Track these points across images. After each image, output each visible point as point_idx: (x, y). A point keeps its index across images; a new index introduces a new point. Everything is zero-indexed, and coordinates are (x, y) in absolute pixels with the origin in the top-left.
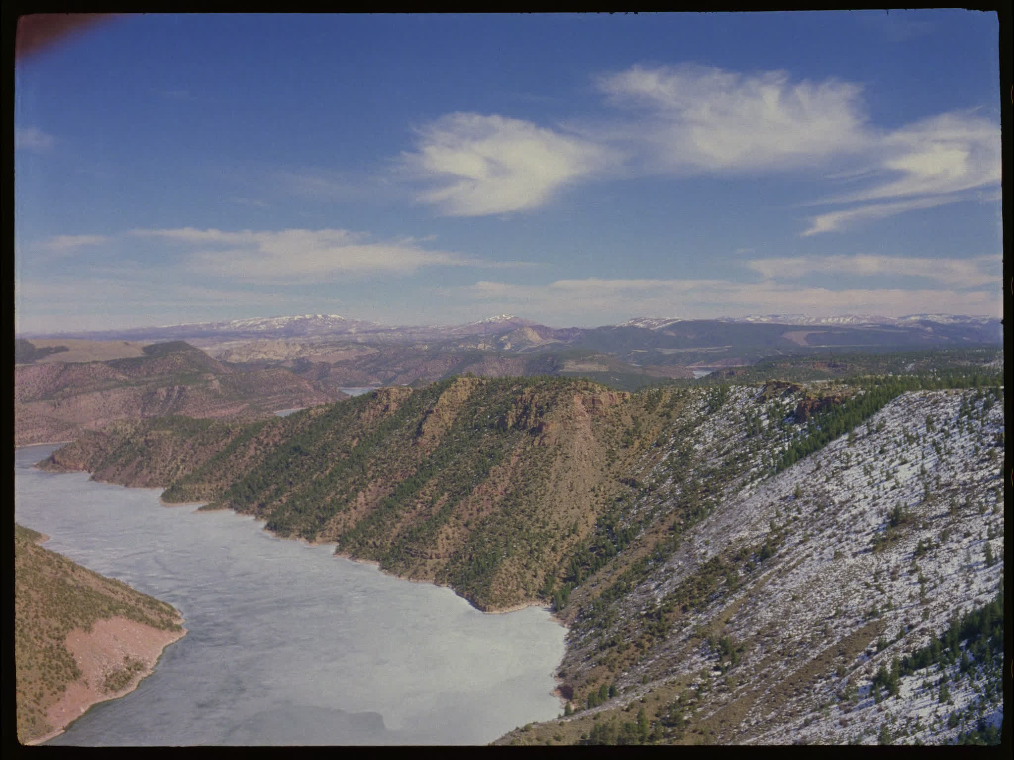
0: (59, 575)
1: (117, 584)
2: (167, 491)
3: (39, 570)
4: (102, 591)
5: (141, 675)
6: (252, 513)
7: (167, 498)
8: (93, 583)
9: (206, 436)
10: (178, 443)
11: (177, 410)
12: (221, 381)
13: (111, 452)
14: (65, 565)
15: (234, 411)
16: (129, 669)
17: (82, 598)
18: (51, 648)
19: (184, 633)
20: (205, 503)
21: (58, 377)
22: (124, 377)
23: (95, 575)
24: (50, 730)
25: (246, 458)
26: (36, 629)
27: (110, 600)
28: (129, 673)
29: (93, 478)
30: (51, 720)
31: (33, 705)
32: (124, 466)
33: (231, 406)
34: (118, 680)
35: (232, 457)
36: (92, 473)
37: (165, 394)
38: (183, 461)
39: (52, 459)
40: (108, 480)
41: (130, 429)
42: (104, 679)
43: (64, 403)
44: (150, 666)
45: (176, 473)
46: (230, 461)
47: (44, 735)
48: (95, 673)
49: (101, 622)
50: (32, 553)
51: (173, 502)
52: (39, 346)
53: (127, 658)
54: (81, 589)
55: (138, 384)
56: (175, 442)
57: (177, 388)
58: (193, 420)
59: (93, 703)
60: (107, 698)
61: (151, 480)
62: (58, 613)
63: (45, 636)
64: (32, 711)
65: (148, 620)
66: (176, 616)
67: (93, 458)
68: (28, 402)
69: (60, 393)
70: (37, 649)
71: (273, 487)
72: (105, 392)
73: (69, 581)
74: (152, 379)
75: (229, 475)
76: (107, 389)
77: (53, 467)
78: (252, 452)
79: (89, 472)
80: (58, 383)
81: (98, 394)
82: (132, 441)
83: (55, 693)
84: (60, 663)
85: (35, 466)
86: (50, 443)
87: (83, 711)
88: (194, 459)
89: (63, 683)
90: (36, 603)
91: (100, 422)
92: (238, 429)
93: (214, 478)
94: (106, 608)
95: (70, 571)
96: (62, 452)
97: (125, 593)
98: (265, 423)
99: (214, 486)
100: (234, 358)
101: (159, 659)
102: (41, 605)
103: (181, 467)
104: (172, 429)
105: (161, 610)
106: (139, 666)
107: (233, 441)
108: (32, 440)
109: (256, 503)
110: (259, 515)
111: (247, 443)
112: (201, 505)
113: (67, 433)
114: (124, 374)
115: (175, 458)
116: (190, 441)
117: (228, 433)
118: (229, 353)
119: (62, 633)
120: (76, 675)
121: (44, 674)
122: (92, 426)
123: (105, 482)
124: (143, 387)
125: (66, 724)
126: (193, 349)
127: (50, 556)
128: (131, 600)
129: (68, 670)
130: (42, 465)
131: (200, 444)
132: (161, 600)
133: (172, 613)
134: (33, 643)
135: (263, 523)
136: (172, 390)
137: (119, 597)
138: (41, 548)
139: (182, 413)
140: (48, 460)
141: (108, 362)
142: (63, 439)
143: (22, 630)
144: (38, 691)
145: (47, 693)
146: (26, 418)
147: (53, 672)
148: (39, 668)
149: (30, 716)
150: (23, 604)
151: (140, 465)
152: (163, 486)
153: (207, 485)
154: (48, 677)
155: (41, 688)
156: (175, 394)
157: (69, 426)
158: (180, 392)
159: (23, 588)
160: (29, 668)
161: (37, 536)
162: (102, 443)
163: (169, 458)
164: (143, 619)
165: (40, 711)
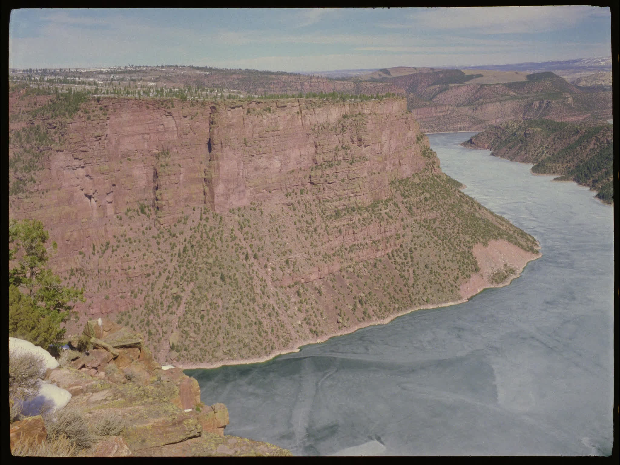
0: (472, 211)
1: (503, 219)
2: (536, 166)
3: (462, 206)
4: (495, 223)
5: (513, 277)
6: (588, 185)
7: (535, 170)
8: (490, 217)
9: (563, 133)
10: (545, 137)
11: (545, 115)
12: (574, 99)
13: (504, 139)
14: (475, 205)
15: (580, 118)
16: (507, 272)
17: (484, 226)
18: (465, 252)
19: (540, 255)
20: (559, 176)
21: (477, 92)
22: (514, 94)
23: (492, 213)
24: (460, 298)
25: (588, 150)
26: (458, 240)
27: (499, 229)
28: (506, 274)
29: (492, 154)
30: (461, 293)
31: (453, 282)
32: (510, 148)
33: (579, 115)
34: (499, 277)
35: (578, 148)
36: (492, 151)
37: (538, 105)
38: (547, 148)
39: (470, 141)
40: (501, 156)
41: (516, 126)
42: (492, 275)
43: (479, 108)
44: (518, 272)
45: (541, 155)
46: (577, 151)
47: (456, 300)
48: (487, 270)
49: (493, 241)
50: (458, 196)
51: (539, 173)
52: (467, 73)
53: (506, 265)
54: (484, 221)
55: (522, 98)
56: (543, 136)
57: (546, 101)
58: (555, 122)
59: (485, 287)
60: (492, 286)
61: (526, 158)
62: (469, 233)
63: (462, 245)
64: (452, 286)
65: (519, 244)
66: (536, 244)
67: (493, 142)
68: (459, 106)
69: (477, 102)
70: (457, 251)
71: (604, 170)
72: (503, 102)
73: (477, 215)
74: (531, 95)
75: (575, 160)
76: (504, 101)
77: (471, 146)
78: (592, 146)
80: (476, 96)
81: (498, 103)
82: (517, 133)
83: (465, 278)
84: (469, 262)
85: (461, 145)
86: (470, 131)
87: (479, 291)
88: (554, 147)
89: (469, 273)
90: (459, 225)
91: (498, 121)
92: (584, 131)
93: (565, 161)
94: (496, 234)
95: (477, 208)
96: (477, 137)
97: (507, 226)
98: (602, 128)
99: (565, 166)
100: (583, 84)
101: (524, 269)
102: (461, 226)
103: (545, 152)
104: (541, 128)
105: (528, 239)
106: (512, 271)
107: (580, 138)
108: (460, 129)
109: (591, 180)
110: (593, 187)
111: (589, 140)
112: (556, 177)
113: (479, 126)
114: (515, 92)
115: (542, 146)
116: (552, 136)
117: (577, 132)
118: (579, 80)
119: (471, 245)
120: (477, 270)
121: (460, 266)
122: (493, 123)
123: (499, 157)
124: (526, 100)
125: (469, 296)
126: (557, 77)
127: (468, 199)
128: (510, 231)
129: (473, 266)
130: (465, 144)
131: (558, 138)
132: (528, 233)
133: (534, 242)
134: (455, 248)
135: (595, 193)
136: (543, 103)
137: (504, 228)
138: (463, 193)
139: (547, 117)
140: (468, 142)
141: (505, 84)
142: (477, 130)
143: (450, 240)
144: (456, 275)
145: (461, 277)
146: (458, 116)
147: (465, 266)
148: (458, 263)
149: (451, 288)
150: (452, 225)
151: (520, 148)
152: (533, 163)
153: (561, 165)
154: (462, 268)
155: (458, 274)
156: (544, 105)
157: (481, 122)
158: (547, 105)
159: (452, 215)
160: (452, 261)
161: (460, 185)
162: (499, 133)
163: (538, 146)
164: (517, 244)
165: (456, 287)
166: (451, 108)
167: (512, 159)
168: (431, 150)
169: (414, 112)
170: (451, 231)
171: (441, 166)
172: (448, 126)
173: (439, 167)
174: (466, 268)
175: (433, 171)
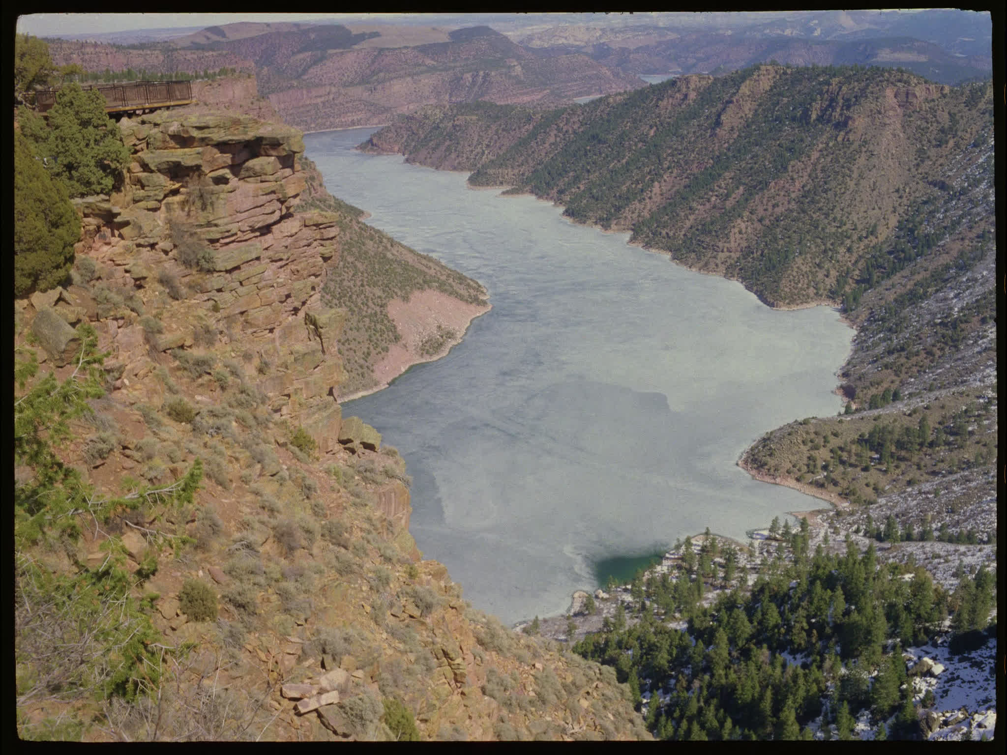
0: (380, 249)
1: (430, 259)
2: (473, 174)
3: (364, 244)
4: (418, 265)
5: (452, 343)
6: (551, 198)
7: (475, 181)
8: (410, 258)
9: (509, 122)
10: (484, 128)
11: (482, 95)
12: (523, 68)
13: (423, 136)
14: (384, 240)
15: (537, 97)
16: (442, 337)
17: (399, 270)
18: (376, 314)
19: (489, 308)
20: (509, 188)
21: (373, 62)
22: (433, 62)
23: (412, 251)
24: (376, 384)
25: (547, 145)
26: (363, 296)
27: (425, 274)
28: (441, 340)
29: (407, 161)
30: (376, 375)
31: (362, 362)
32: (434, 149)
33: (533, 92)
34: (432, 346)
35: (533, 144)
36: (406, 157)
37: (470, 79)
38: (488, 146)
39: (370, 141)
40: (420, 162)
41: (439, 114)
42: (421, 344)
43: (379, 87)
44: (459, 335)
45: (481, 158)
46: (532, 147)
47: (371, 388)
48: (413, 339)
49: (417, 293)
50: (357, 228)
51: (479, 185)
52: (354, 32)
53: (439, 327)
54: (400, 263)
55: (446, 69)
56: (481, 127)
57: (481, 73)
58: (497, 106)
59: (412, 364)
60: (424, 361)
61: (459, 163)
62: (380, 283)
63: (370, 304)
64: (361, 367)
65: (457, 293)
66: (482, 292)
67: (406, 141)
68: (348, 86)
69: (375, 78)
70: (364, 313)
71: (571, 174)
72: (415, 77)
73: (389, 255)
74: (458, 64)
75: (530, 161)
76: (417, 74)
77: (372, 149)
78: (552, 140)
79: (404, 155)
80: (373, 68)
81: (409, 79)
82: (441, 125)
83: (380, 353)
84: (383, 327)
85: (356, 148)
86: (368, 126)
87: (403, 370)
88: (498, 145)
89: (386, 345)
90: (362, 273)
91: (411, 107)
92: (539, 116)
93: (516, 164)
94: (421, 282)
95: (389, 246)
96: (379, 135)
97: (438, 269)
98: (565, 109)
99: (516, 171)
100: (536, 43)
101: (467, 329)
102: (366, 275)
103: (486, 152)
104: (477, 115)
105: (468, 285)
106: (450, 335)
107: (534, 127)
108: (353, 123)
109: (555, 190)
110: (559, 201)
111: (548, 130)
112: (505, 190)
113: (383, 117)
114: (433, 59)
115: (480, 143)
116: (494, 127)
117: (529, 119)
118: (530, 38)
119: (384, 301)
120: (397, 338)
121: (370, 336)
122: (405, 110)
123: (418, 164)
124: (451, 72)
125: (390, 380)
126: (497, 34)
127: (372, 232)
128: (442, 275)
129: (390, 333)
130: (363, 147)
131: (503, 130)
132: (468, 276)
133: (478, 288)
134: (360, 309)
135: (562, 209)
136: (477, 75)
137: (432, 272)
138: (364, 224)
139: (487, 98)
140: (367, 143)
141: (417, 47)
142: (379, 123)
143: (351, 297)
144: (366, 350)
145: (374, 352)
146: (347, 102)
147: (378, 335)
148: (367, 331)
149: (360, 371)
150: (351, 274)
151: (448, 149)
152: (470, 170)
153: (510, 170)
154: (374, 338)
155: (368, 348)
156: (480, 80)
157: (387, 110)
158: (484, 78)
159: (350, 259)
160: (358, 330)
161: (360, 213)
162: (414, 127)
163: (475, 142)
164: (453, 293)
165: (368, 367)
166: (334, 89)
167: (438, 166)
168: (306, 159)
169: (273, 98)
170: (351, 284)
171: (325, 184)
172: (332, 119)
173: (321, 185)
174: (380, 338)
175: (313, 192)
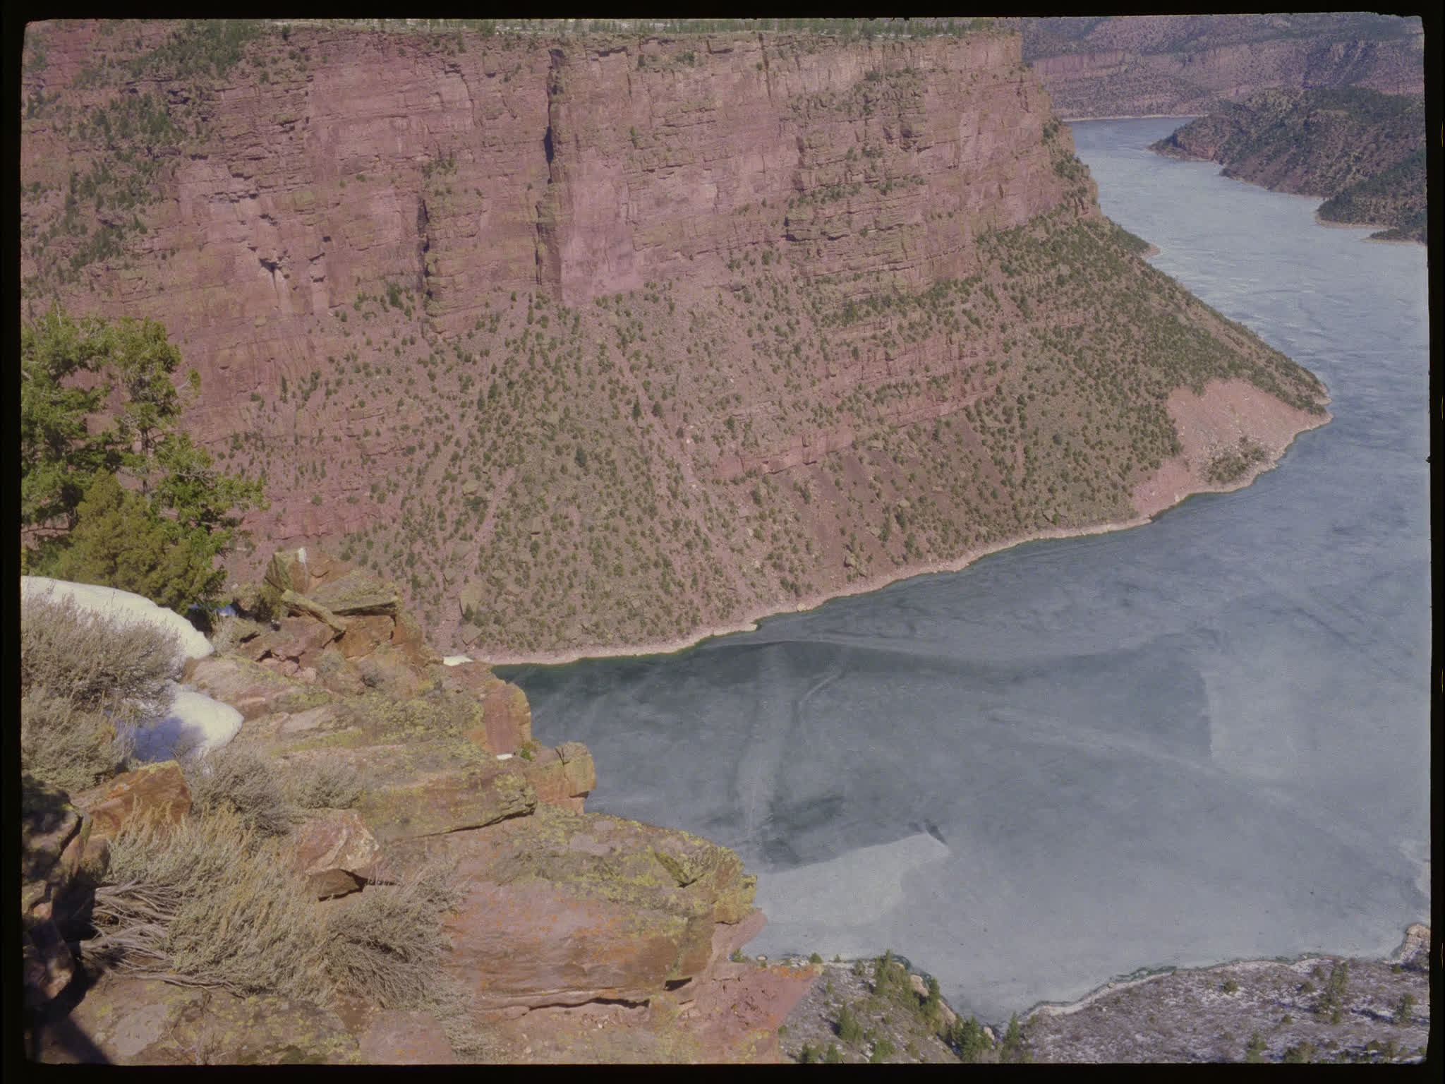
0: (1169, 309)
1: (1242, 330)
2: (1330, 202)
3: (1145, 298)
4: (1225, 340)
5: (1259, 468)
7: (1329, 213)
8: (1212, 325)
10: (1355, 131)
11: (1358, 79)
13: (1254, 136)
14: (1178, 295)
16: (1246, 456)
17: (1197, 346)
18: (1149, 407)
19: (1328, 419)
20: (1384, 229)
22: (1286, 24)
23: (1217, 316)
24: (1133, 515)
26: (1132, 378)
27: (1232, 353)
28: (1244, 461)
29: (1225, 173)
30: (1135, 503)
31: (1116, 478)
32: (1269, 159)
34: (1226, 468)
36: (1224, 166)
37: (1342, 52)
38: (1358, 159)
39: (1173, 140)
40: (1245, 178)
41: (1286, 104)
42: (1211, 463)
43: (1197, 58)
44: (1274, 456)
45: (1344, 177)
47: (1124, 520)
48: (1200, 451)
49: (1217, 383)
50: (1138, 273)
51: (1336, 220)
53: (1244, 440)
54: (1196, 333)
55: (1303, 35)
56: (1350, 129)
57: (1362, 44)
58: (1381, 96)
59: (1192, 492)
60: (1210, 489)
61: (1307, 183)
62: (1161, 361)
63: (1142, 390)
64: (1115, 486)
65: (1279, 390)
66: (1320, 392)
67: (1228, 143)
68: (1150, 53)
69: (1194, 43)
70: (1131, 405)
72: (1256, 45)
73: (1182, 319)
74: (1326, 28)
76: (1260, 41)
77: (1174, 152)
79: (1221, 163)
80: (1192, 28)
81: (1245, 47)
82: (1286, 122)
83: (1146, 468)
84: (1157, 430)
85: (1150, 148)
86: (1172, 115)
87: (1178, 500)
88: (1375, 158)
89: (1157, 458)
90: (1137, 342)
91: (1242, 91)
93: (1402, 191)
94: (1226, 365)
95: (1184, 305)
96: (1188, 129)
97: (1253, 346)
99: (1400, 203)
101: (1287, 449)
102: (1142, 346)
103: (1354, 169)
104: (1346, 109)
105: (1300, 379)
106: (1259, 455)
108: (1150, 110)
112: (1376, 231)
113: (1197, 102)
115: (1347, 154)
116: (1372, 130)
119: (1165, 390)
120: (1175, 450)
121: (1135, 441)
122: (1231, 95)
123: (1241, 180)
124: (1312, 40)
125: (1154, 512)
127: (1160, 280)
128: (1260, 358)
129: (1166, 440)
130: (1160, 147)
131: (1387, 136)
132: (1301, 365)
133: (1314, 385)
134: (1126, 397)
136: (1355, 46)
137: (1244, 352)
138: (1149, 266)
139: (1364, 83)
140: (1168, 141)
142: (1190, 112)
143: (1114, 377)
144: (1125, 462)
145: (1136, 466)
146: (1145, 78)
147: (1147, 440)
148: (1131, 432)
149: (1112, 491)
150: (1119, 343)
151: (1293, 161)
152: (1323, 195)
153: (1389, 200)
154: (1139, 445)
155: (1129, 459)
156: (1358, 54)
157: (1202, 92)
158: (1365, 53)
159: (1122, 319)
160: (1118, 428)
161: (1143, 246)
162: (1243, 122)
163: (1338, 153)
164: (1273, 389)
165: (1124, 487)
166: (1129, 57)
167: (1272, 185)
168: (1077, 161)
169: (1039, 66)
170: (1118, 358)
171: (1099, 201)
172: (1120, 102)
173: (1094, 202)
174: (1149, 446)
175: (1081, 211)
